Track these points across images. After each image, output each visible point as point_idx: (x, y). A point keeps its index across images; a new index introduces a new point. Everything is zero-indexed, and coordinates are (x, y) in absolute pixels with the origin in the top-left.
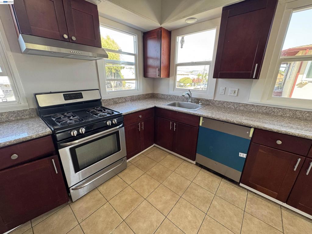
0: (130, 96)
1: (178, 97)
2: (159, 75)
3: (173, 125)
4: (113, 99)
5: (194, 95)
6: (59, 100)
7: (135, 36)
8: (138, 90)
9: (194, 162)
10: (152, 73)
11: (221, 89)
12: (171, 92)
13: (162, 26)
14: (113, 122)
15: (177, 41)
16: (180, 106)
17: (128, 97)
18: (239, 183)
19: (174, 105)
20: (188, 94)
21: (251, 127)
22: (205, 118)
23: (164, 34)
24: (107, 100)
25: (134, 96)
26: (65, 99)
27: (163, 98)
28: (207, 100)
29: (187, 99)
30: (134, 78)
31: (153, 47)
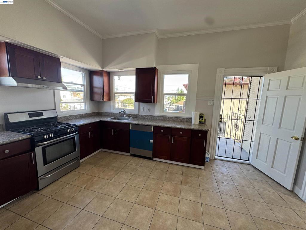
0: (80, 114)
1: (117, 114)
2: (103, 100)
3: (114, 131)
4: (65, 117)
5: (127, 112)
6: (25, 118)
7: (83, 73)
8: (86, 110)
9: (129, 154)
10: (97, 98)
11: (141, 108)
12: (112, 111)
13: (104, 70)
14: (72, 130)
15: (114, 78)
16: (118, 119)
17: (79, 115)
18: (153, 158)
19: (115, 119)
20: (123, 112)
21: (152, 126)
22: (132, 124)
23: (105, 74)
24: (61, 118)
25: (83, 114)
26: (30, 117)
27: (106, 115)
28: (135, 115)
29: (123, 115)
30: (83, 101)
31: (97, 81)
